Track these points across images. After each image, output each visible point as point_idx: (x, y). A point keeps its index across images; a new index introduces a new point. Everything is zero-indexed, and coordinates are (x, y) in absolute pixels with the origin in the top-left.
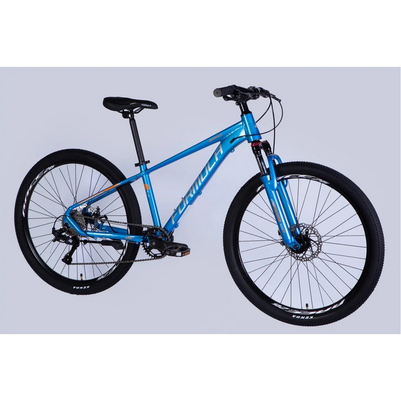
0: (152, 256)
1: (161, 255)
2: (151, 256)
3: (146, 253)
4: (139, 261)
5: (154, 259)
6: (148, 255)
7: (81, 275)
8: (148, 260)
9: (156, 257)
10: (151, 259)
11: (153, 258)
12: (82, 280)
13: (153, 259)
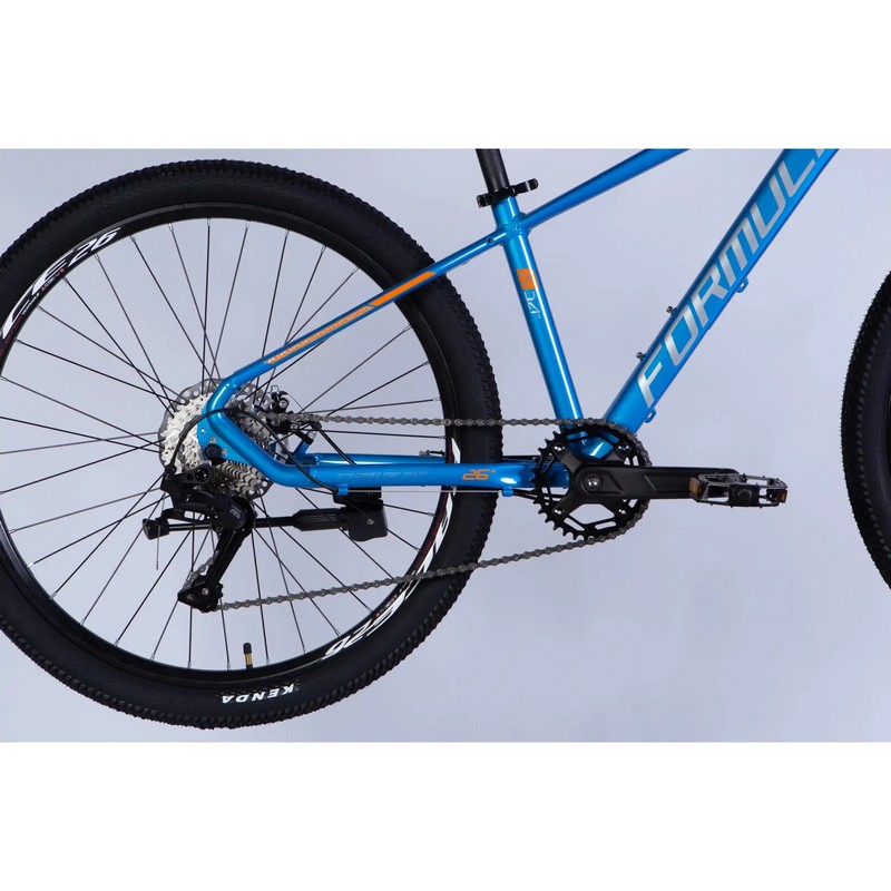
0: (576, 533)
1: (613, 524)
2: (570, 535)
3: (552, 524)
4: (494, 562)
5: (586, 542)
6: (560, 530)
7: (247, 649)
8: (559, 548)
9: (592, 533)
10: (569, 546)
11: (581, 538)
12: (249, 666)
13: (579, 544)
